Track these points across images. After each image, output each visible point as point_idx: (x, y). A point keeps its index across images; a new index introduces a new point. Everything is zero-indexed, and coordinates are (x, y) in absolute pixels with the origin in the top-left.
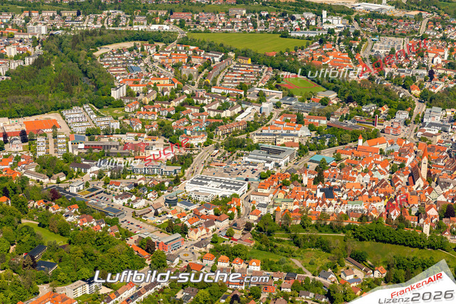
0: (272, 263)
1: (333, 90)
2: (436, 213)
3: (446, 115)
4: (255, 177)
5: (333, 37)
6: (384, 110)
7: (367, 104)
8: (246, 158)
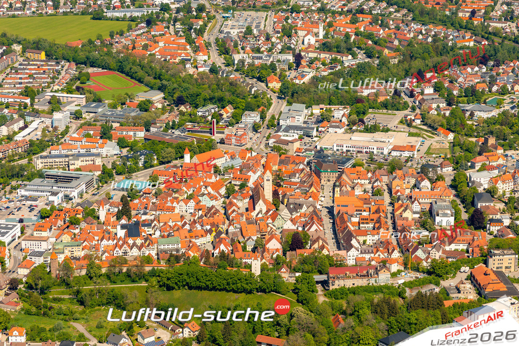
0: (43, 330)
1: (159, 89)
2: (279, 246)
3: (312, 114)
4: (33, 217)
5: (167, 15)
6: (227, 113)
7: (204, 106)
8: (22, 190)
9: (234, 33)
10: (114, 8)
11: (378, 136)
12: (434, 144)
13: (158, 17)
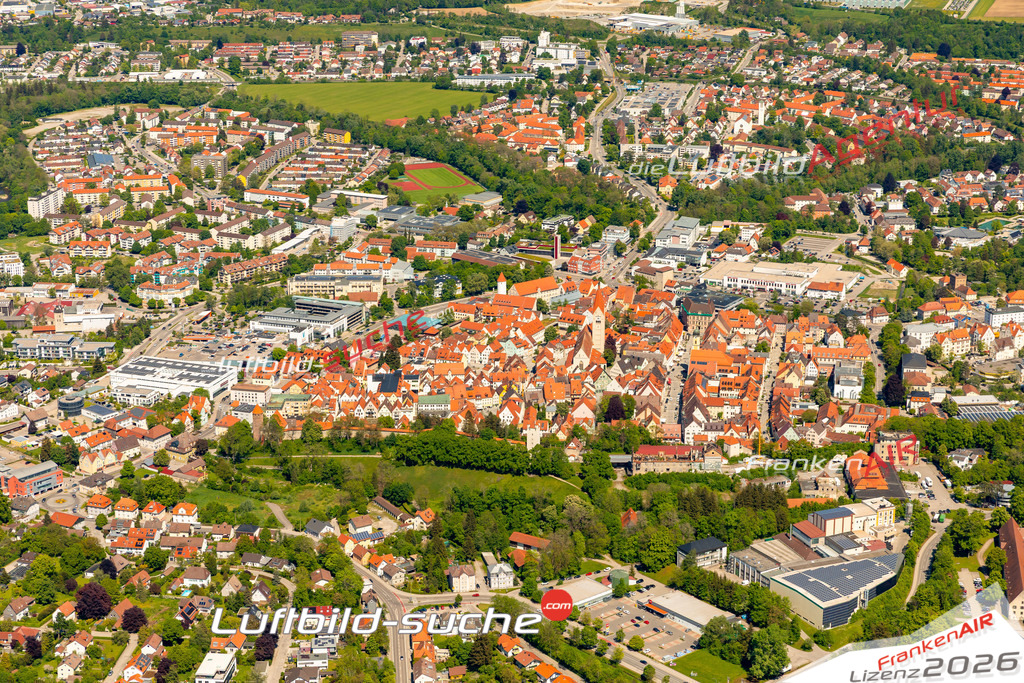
1: (497, 190)
2: (590, 415)
3: (709, 234)
6: (585, 226)
7: (554, 216)
8: (256, 323)
9: (635, 113)
10: (470, 73)
11: (794, 268)
12: (878, 282)
13: (529, 87)
